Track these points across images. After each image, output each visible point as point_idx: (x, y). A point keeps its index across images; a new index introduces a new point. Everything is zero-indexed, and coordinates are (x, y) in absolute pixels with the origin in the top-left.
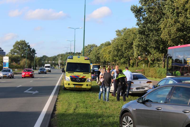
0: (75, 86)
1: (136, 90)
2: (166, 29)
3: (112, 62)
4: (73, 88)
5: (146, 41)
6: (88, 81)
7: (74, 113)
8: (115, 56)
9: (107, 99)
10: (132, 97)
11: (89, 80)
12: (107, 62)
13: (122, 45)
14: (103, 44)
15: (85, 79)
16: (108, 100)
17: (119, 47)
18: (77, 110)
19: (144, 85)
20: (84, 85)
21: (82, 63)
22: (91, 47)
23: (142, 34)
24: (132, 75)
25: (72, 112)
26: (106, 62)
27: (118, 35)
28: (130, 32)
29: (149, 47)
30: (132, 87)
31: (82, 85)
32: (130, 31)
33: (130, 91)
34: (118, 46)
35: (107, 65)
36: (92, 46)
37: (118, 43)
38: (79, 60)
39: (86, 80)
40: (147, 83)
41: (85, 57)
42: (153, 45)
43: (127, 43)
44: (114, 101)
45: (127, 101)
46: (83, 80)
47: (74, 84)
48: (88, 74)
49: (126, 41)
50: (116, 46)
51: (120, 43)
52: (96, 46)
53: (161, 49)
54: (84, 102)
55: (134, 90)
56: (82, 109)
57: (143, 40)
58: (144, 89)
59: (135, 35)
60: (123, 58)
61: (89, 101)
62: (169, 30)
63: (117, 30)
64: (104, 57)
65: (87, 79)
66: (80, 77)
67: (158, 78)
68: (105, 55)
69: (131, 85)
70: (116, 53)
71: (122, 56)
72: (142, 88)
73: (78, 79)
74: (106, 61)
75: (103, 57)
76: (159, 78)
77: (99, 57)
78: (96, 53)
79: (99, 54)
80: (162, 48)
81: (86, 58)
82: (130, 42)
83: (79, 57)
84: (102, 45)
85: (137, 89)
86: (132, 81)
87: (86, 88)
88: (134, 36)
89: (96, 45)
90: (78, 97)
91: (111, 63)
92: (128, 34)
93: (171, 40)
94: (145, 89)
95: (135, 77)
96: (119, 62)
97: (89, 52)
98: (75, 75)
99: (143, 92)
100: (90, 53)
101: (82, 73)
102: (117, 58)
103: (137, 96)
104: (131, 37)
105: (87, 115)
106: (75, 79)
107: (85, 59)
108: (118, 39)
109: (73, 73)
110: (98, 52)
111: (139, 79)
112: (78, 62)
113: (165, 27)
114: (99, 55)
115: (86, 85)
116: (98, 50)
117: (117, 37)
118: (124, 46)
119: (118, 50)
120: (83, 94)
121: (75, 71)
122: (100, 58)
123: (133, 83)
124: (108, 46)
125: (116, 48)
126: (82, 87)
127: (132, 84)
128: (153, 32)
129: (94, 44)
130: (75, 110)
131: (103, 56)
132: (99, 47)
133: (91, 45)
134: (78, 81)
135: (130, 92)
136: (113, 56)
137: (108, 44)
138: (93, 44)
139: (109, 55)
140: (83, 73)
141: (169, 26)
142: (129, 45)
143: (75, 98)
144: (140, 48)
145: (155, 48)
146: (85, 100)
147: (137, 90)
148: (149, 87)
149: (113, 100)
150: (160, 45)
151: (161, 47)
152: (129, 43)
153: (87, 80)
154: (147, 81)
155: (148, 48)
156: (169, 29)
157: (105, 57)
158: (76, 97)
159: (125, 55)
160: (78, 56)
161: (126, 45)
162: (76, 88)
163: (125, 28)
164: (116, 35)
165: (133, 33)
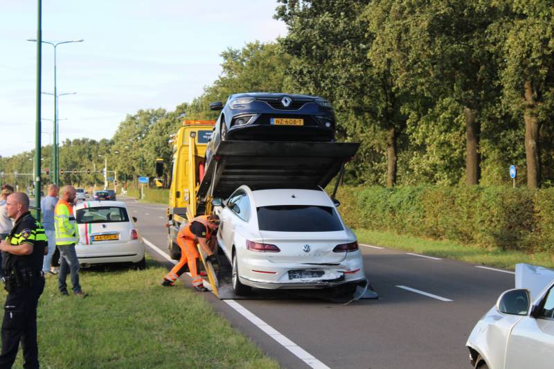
1: (287, 280)
2: (388, 26)
14: (186, 104)
22: (148, 120)
27: (229, 68)
40: (334, 251)
53: (380, 113)
58: (321, 273)
62: (398, 28)
63: (228, 51)
67: (362, 230)
72: (313, 272)
76: (366, 228)
80: (385, 110)
85: (292, 273)
94: (325, 277)
108: (227, 84)
113: (384, 20)
123: (279, 250)
141: (401, 12)
147: (291, 278)
148: (342, 268)
154: (335, 245)
156: (399, 25)
163: (254, 43)
164: (223, 70)
165: (282, 60)
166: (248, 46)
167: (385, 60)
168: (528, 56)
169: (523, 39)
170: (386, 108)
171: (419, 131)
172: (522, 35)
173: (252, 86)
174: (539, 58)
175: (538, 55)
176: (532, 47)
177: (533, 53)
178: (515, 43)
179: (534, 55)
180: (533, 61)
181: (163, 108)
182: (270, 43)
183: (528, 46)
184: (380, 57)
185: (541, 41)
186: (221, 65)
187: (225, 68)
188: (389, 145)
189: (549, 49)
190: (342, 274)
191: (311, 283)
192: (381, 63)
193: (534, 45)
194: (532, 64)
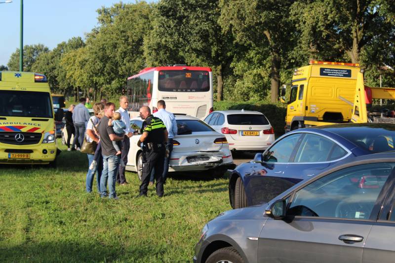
0: (9, 155)
1: (186, 164)
3: (87, 89)
4: (5, 160)
5: (179, 35)
6: (47, 140)
7: (27, 243)
8: (96, 74)
9: (111, 193)
10: (176, 182)
11: (50, 138)
12: (76, 90)
13: (115, 46)
14: (64, 43)
15: (39, 136)
16: (114, 195)
17: (108, 52)
18: (34, 231)
19: (208, 150)
20: (37, 152)
21: (28, 90)
22: (32, 53)
23: (168, 17)
24: (175, 122)
25: (21, 239)
26: (74, 88)
27: (102, 20)
28: (135, 14)
29: (183, 50)
30: (175, 156)
31: (31, 151)
32: (135, 11)
33: (171, 167)
34: (104, 49)
35: (75, 96)
36: (34, 49)
37: (105, 40)
38: (18, 83)
39: (41, 137)
40: (215, 142)
41: (35, 75)
42: (195, 42)
43: (126, 40)
44: (130, 195)
45: (166, 195)
46: (33, 137)
47: (7, 151)
48: (47, 120)
49: (124, 36)
50: (99, 50)
51: (108, 40)
52: (46, 50)
53: (213, 54)
54: (47, 202)
55: (182, 162)
56: (49, 228)
57: (169, 32)
58: (208, 158)
59: (146, 20)
60: (117, 79)
61: (59, 198)
63: (101, 9)
64: (67, 77)
65: (43, 134)
66: (23, 130)
68: (71, 72)
69: (173, 150)
70: (99, 65)
71: (114, 73)
72: (203, 157)
73: (18, 136)
74: (72, 87)
75: (65, 76)
77: (56, 77)
78: (47, 67)
79: (54, 68)
80: (216, 52)
81: (37, 77)
82: (134, 37)
83: (18, 75)
84: (62, 46)
85: (189, 159)
86: (176, 138)
87: (40, 161)
88: (145, 23)
89: (45, 47)
90: (25, 188)
91: (86, 91)
92: (128, 19)
93: (243, 31)
94: (210, 160)
95: (183, 127)
96: (107, 89)
97: (27, 64)
98: (9, 125)
99: (206, 167)
100: (30, 66)
101: (28, 120)
102: (102, 78)
103: (189, 180)
104: (138, 25)
105: (72, 250)
106: (10, 136)
107: (36, 81)
108: (104, 32)
109: (5, 119)
110: (51, 65)
111: (194, 134)
112: (17, 88)
114: (56, 72)
115: (42, 151)
116: (52, 58)
117: (100, 25)
118: (121, 48)
119: (105, 59)
120: (38, 178)
121: (10, 113)
122: (56, 79)
123: (179, 144)
124: (77, 48)
125: (100, 54)
126: (31, 158)
127: (175, 146)
128: (196, 11)
129: (39, 46)
130: (27, 230)
131: (66, 73)
132: (55, 51)
133: (34, 47)
134: (20, 140)
135: (171, 170)
136: (91, 73)
137: (78, 44)
138: (37, 45)
139: (82, 71)
140: (33, 120)
142: (132, 46)
143: (17, 192)
144: (161, 53)
145: (198, 53)
146: (46, 197)
147: (189, 162)
148: (221, 154)
149: (126, 193)
150: (212, 44)
151: (214, 49)
152: (133, 41)
153: (45, 138)
154: (215, 138)
155: (181, 54)
156: (238, 4)
157: (71, 76)
158: (20, 189)
159: (122, 70)
160: (17, 72)
161: (126, 45)
162: (14, 161)
163: (119, 3)
164: (98, 21)
165: (142, 16)
166: (115, 6)
167: (229, 25)
168: (317, 24)
169: (313, 14)
170: (217, 50)
171: (238, 66)
172: (313, 12)
173: (121, 33)
174: (323, 26)
175: (322, 24)
176: (318, 19)
177: (319, 23)
178: (309, 17)
179: (320, 24)
180: (319, 27)
181: (41, 44)
182: (130, 3)
183: (317, 18)
184: (226, 23)
185: (324, 15)
186: (97, 18)
187: (99, 20)
188: (218, 74)
189: (329, 20)
190: (221, 158)
191: (202, 165)
192: (226, 26)
193: (320, 18)
194: (319, 29)
